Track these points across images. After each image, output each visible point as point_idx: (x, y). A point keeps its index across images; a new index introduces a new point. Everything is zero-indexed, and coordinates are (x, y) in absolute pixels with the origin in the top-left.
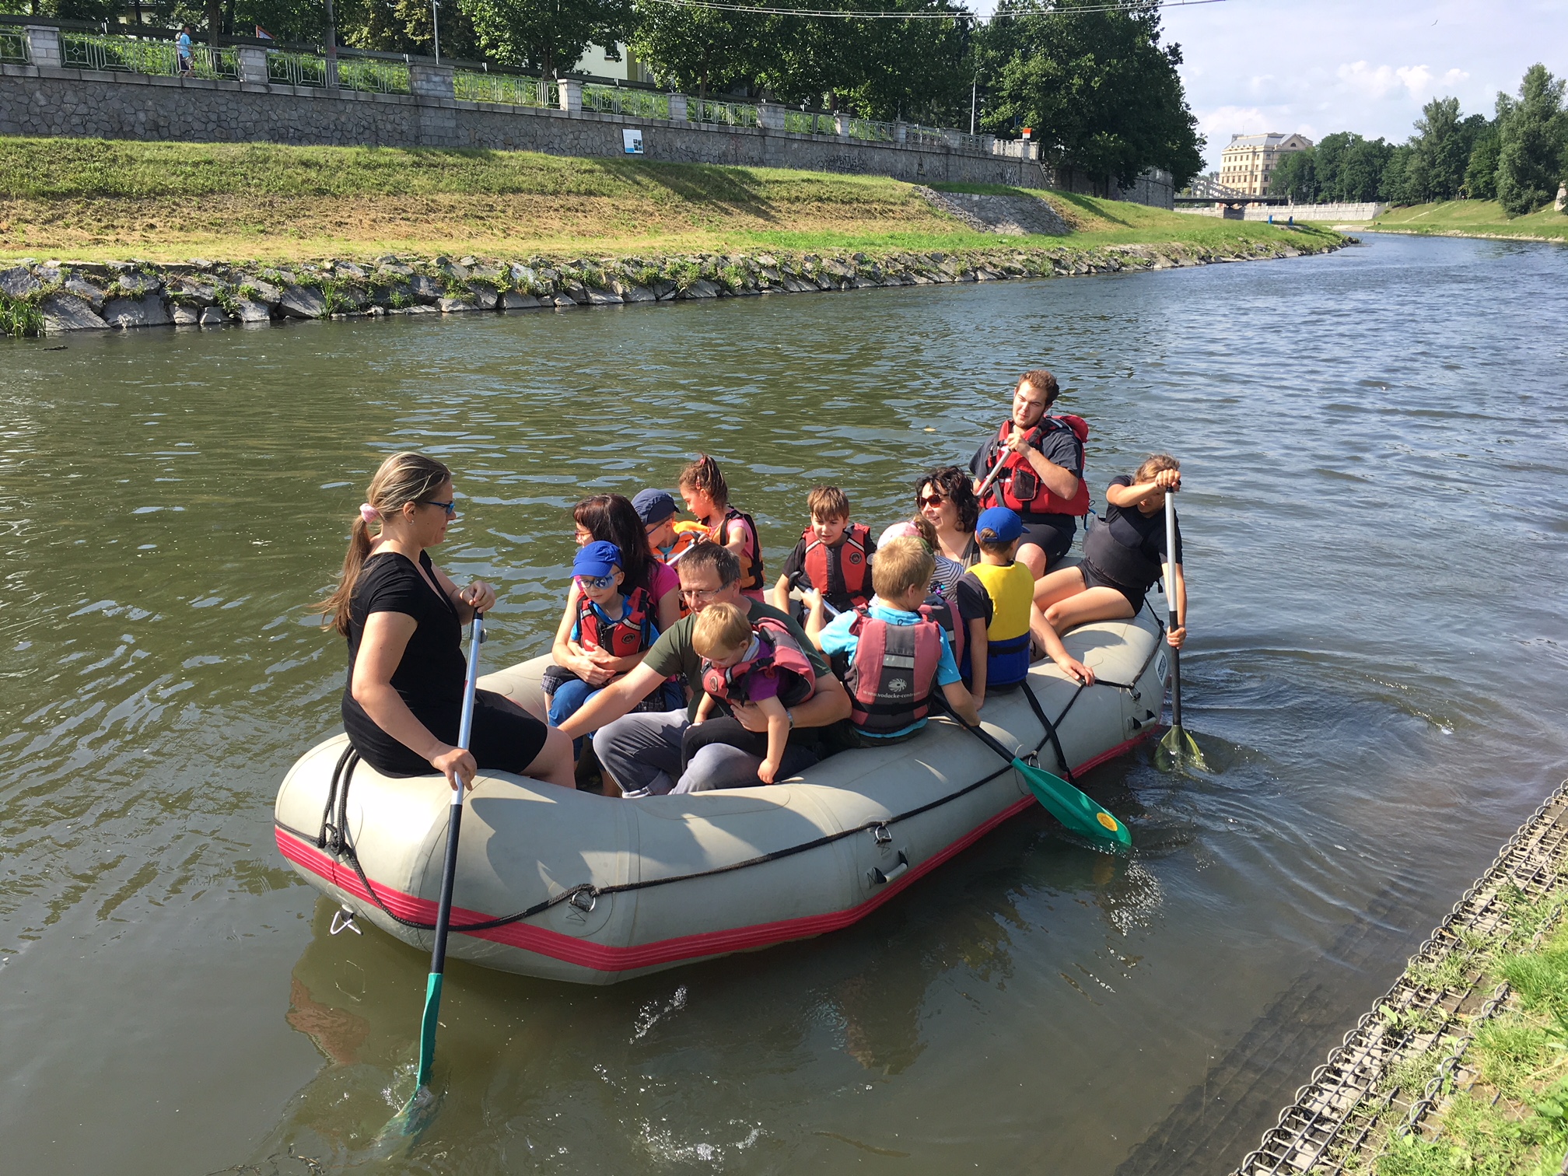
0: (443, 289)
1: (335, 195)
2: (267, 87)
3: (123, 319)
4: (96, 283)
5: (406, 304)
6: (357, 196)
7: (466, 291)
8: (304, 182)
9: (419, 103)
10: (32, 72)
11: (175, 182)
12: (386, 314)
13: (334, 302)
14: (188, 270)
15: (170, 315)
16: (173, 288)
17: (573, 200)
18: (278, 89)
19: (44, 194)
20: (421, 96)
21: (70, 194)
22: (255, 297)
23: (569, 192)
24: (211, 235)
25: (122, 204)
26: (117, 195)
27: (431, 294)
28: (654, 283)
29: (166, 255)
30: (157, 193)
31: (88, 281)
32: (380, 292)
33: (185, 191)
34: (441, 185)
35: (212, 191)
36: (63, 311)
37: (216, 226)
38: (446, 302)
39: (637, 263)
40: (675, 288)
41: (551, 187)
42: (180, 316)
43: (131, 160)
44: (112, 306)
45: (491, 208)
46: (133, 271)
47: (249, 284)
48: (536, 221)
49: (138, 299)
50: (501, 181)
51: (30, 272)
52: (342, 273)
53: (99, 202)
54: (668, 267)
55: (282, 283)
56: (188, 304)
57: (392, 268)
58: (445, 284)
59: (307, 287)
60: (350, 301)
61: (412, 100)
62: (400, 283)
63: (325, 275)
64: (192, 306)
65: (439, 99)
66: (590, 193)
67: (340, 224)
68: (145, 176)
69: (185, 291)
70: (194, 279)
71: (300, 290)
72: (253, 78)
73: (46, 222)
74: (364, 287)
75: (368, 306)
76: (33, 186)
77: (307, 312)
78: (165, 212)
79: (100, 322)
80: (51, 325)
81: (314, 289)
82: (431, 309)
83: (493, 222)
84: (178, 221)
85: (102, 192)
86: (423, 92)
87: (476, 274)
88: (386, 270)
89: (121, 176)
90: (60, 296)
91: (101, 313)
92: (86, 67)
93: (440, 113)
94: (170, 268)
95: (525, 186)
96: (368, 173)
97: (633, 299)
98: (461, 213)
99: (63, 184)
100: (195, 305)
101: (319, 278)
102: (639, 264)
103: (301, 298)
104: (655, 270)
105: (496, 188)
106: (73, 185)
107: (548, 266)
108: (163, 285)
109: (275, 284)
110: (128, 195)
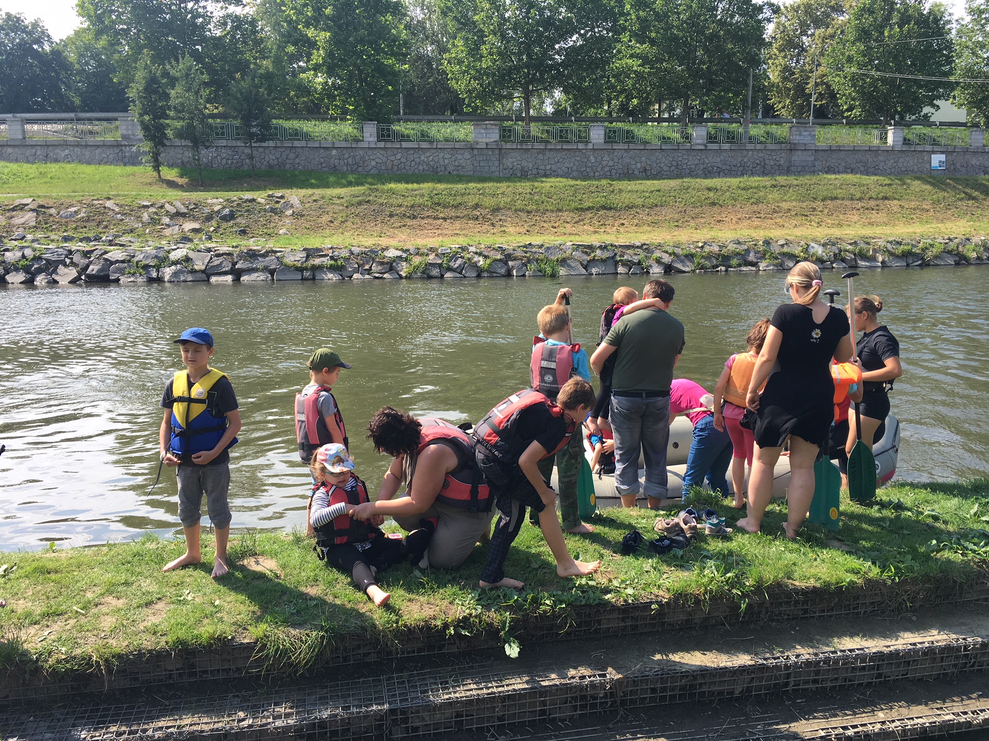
0: (763, 257)
1: (721, 206)
2: (705, 145)
3: (594, 271)
4: (586, 253)
5: (740, 265)
6: (733, 205)
7: (776, 258)
8: (706, 199)
9: (793, 148)
10: (590, 146)
11: (640, 201)
12: (726, 271)
13: (699, 264)
14: (628, 247)
15: (616, 269)
16: (620, 256)
17: (872, 203)
18: (711, 146)
19: (577, 209)
20: (795, 144)
21: (589, 209)
22: (658, 261)
23: (870, 198)
24: (649, 229)
25: (611, 213)
26: (610, 209)
27: (755, 260)
28: (907, 255)
29: (622, 240)
30: (629, 207)
31: (583, 252)
32: (725, 259)
33: (643, 206)
34: (785, 198)
35: (656, 206)
36: (569, 266)
37: (654, 223)
38: (762, 265)
39: (898, 243)
40: (923, 259)
41: (858, 195)
42: (621, 269)
43: (621, 191)
44: (591, 264)
45: (814, 209)
46: (603, 248)
47: (657, 254)
48: (841, 217)
49: (603, 261)
50: (825, 193)
51: (559, 248)
52: (707, 249)
53: (601, 213)
54: (921, 245)
55: (674, 253)
56: (626, 264)
57: (735, 246)
58: (765, 255)
59: (686, 256)
60: (708, 264)
61: (788, 147)
62: (738, 254)
63: (698, 250)
64: (627, 265)
65: (805, 144)
66: (885, 198)
67: (719, 221)
68: (626, 199)
69: (626, 257)
70: (631, 252)
71: (682, 257)
72: (698, 141)
73: (576, 223)
74: (718, 256)
75: (717, 266)
76: (573, 205)
77: (684, 269)
78: (631, 217)
79: (584, 272)
80: (562, 271)
81: (690, 257)
82: (754, 268)
83: (813, 218)
84: (636, 221)
85: (604, 207)
86: (796, 142)
87: (786, 249)
88: (732, 247)
89: (614, 199)
90: (569, 258)
91: (585, 268)
92: (616, 142)
93: (805, 153)
94: (621, 246)
95: (840, 196)
96: (743, 192)
97: (889, 264)
98: (793, 213)
99: (587, 204)
100: (628, 264)
101: (694, 251)
102: (899, 243)
103: (682, 262)
104: (909, 247)
105: (820, 198)
106: (591, 205)
107: (834, 244)
108: (616, 254)
109: (670, 254)
110: (615, 209)
